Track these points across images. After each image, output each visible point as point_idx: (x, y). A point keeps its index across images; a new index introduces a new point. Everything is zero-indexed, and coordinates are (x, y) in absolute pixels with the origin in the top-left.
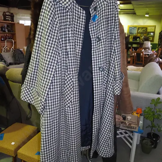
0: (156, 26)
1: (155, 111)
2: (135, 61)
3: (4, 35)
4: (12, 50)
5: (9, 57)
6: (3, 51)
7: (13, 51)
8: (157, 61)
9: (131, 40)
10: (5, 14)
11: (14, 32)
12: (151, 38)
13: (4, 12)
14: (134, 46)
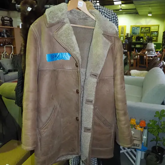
0: (159, 25)
1: (160, 124)
2: (138, 63)
3: (3, 41)
4: (11, 56)
5: (7, 64)
6: (2, 57)
7: (13, 57)
8: (161, 65)
9: (134, 41)
10: (4, 19)
11: (13, 37)
12: (155, 38)
13: (3, 17)
14: (138, 46)
